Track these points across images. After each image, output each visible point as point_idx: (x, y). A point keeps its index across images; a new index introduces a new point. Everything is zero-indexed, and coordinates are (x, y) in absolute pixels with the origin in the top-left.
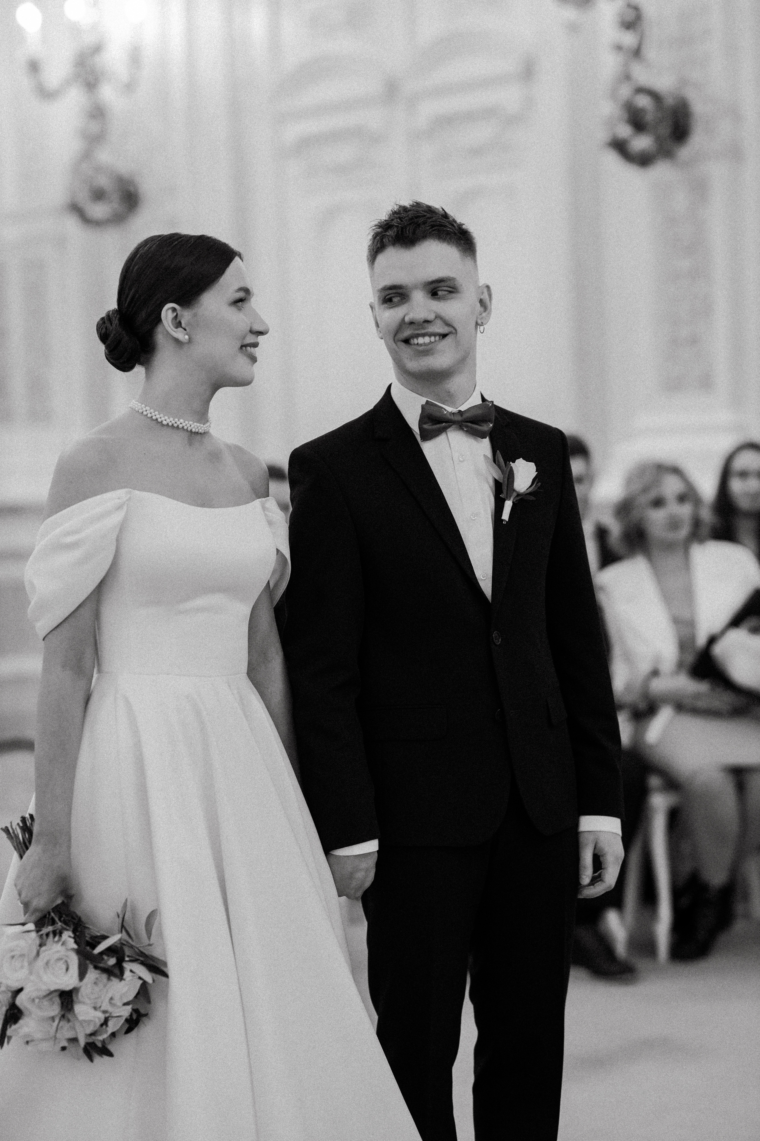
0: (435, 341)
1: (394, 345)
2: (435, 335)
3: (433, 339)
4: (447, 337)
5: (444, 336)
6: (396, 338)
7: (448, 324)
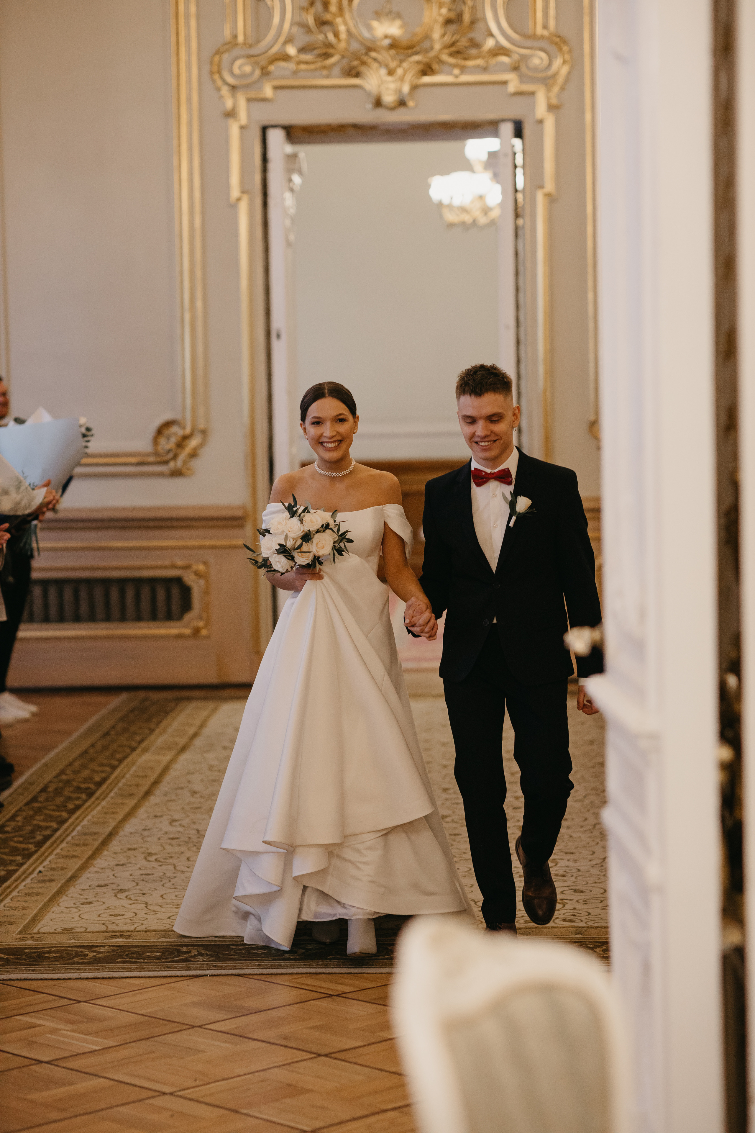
0: (491, 444)
1: (470, 444)
2: (490, 441)
3: (489, 443)
4: (496, 442)
5: (495, 441)
6: (471, 440)
7: (497, 435)
